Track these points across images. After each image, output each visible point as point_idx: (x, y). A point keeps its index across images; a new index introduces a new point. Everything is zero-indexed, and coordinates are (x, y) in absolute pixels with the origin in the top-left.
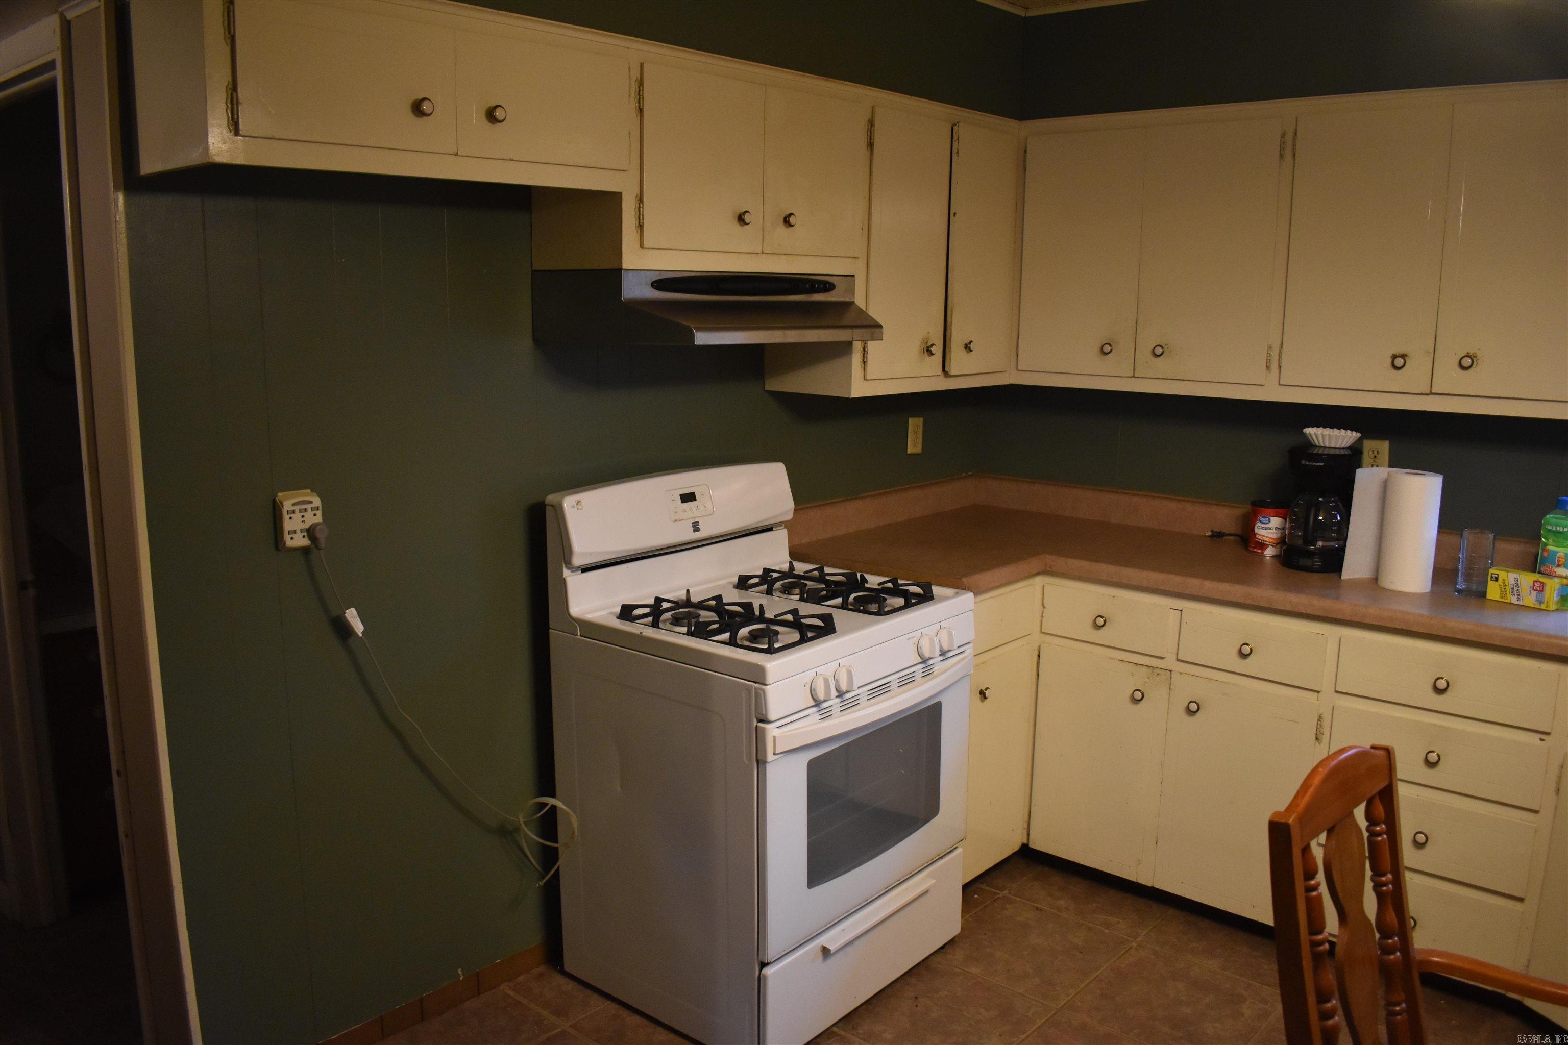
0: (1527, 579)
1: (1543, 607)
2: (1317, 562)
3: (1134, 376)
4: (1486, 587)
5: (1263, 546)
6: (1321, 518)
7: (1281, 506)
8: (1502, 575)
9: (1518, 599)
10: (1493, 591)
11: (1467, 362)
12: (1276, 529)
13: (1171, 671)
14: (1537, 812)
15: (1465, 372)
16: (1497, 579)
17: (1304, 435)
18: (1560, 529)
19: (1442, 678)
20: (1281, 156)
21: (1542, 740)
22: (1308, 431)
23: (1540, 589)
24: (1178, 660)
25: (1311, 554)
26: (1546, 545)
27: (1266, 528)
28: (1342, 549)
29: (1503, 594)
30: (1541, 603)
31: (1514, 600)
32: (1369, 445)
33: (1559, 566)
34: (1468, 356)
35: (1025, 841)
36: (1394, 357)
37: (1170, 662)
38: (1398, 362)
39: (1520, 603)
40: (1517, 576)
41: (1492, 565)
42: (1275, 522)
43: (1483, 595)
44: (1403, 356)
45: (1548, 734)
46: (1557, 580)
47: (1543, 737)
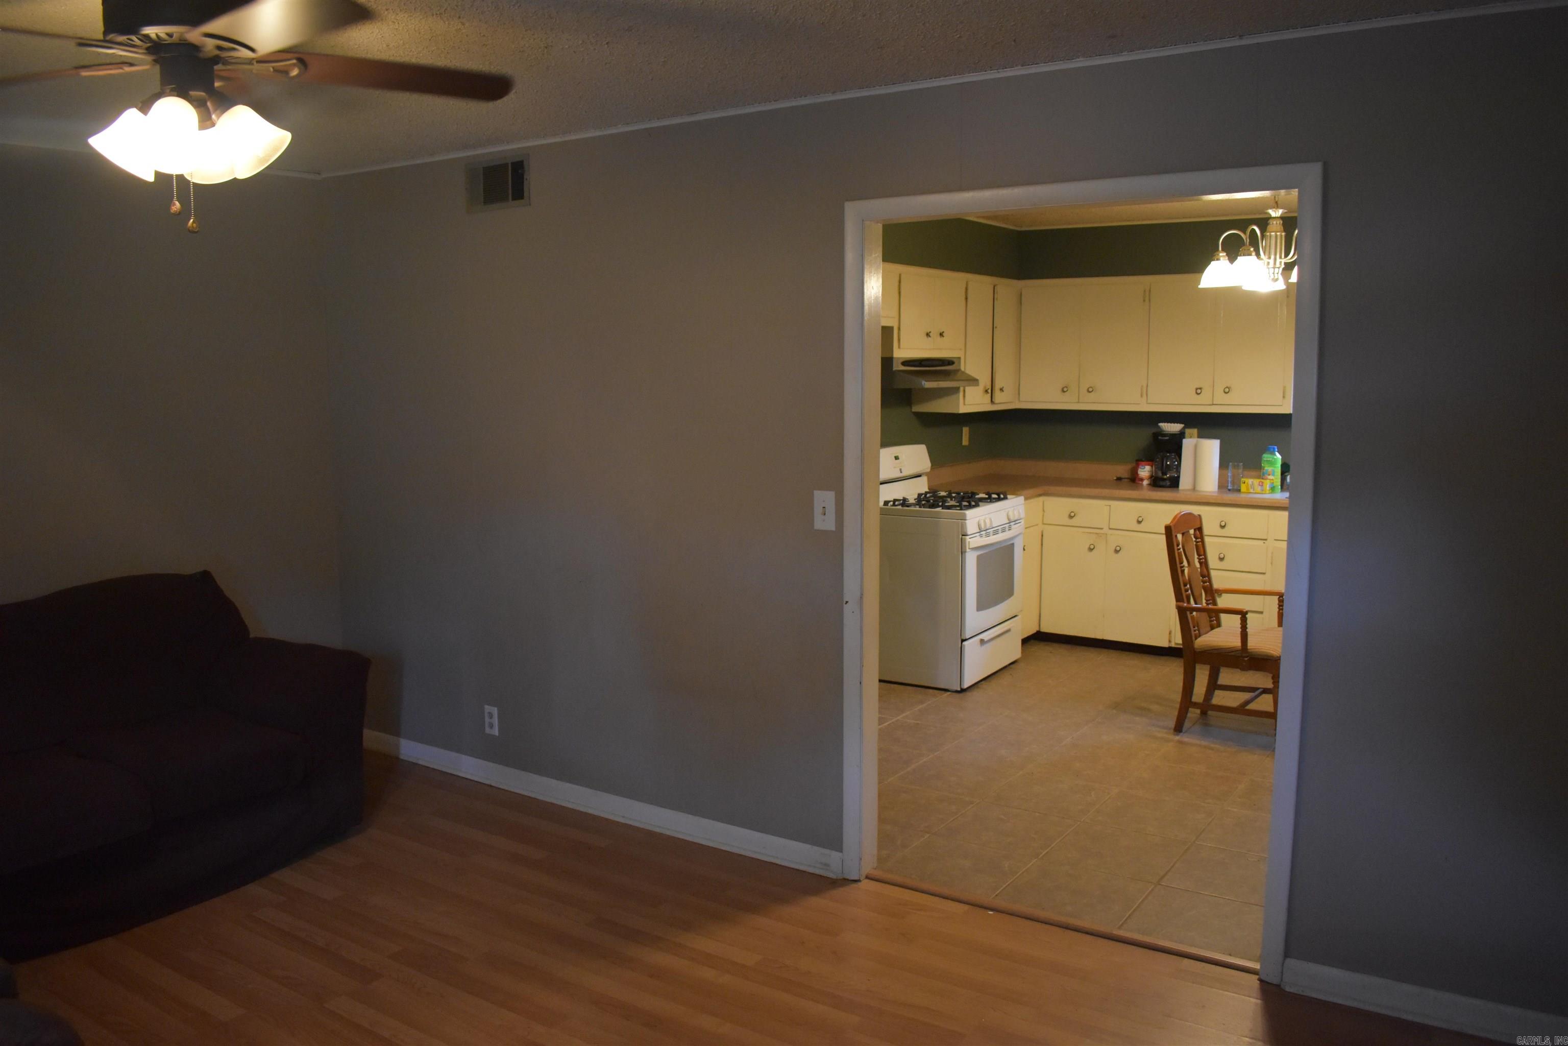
0: (1256, 482)
1: (1264, 492)
2: (1168, 483)
3: (1078, 402)
4: (1240, 487)
5: (1142, 480)
6: (1168, 463)
7: (1150, 460)
8: (1247, 480)
9: (1254, 490)
10: (1243, 488)
11: (1227, 390)
12: (1148, 471)
13: (1106, 534)
14: (1264, 574)
15: (1227, 395)
16: (1244, 483)
17: (1159, 427)
18: (1268, 459)
19: (1223, 521)
20: (1144, 301)
21: (1264, 543)
22: (1160, 424)
23: (1262, 485)
24: (1110, 529)
25: (1164, 480)
26: (1264, 467)
27: (1143, 471)
28: (1179, 477)
29: (1248, 489)
30: (1263, 490)
31: (1252, 491)
32: (1188, 431)
33: (1269, 475)
34: (1227, 387)
35: (1038, 629)
36: (1197, 389)
37: (1106, 530)
38: (1198, 391)
39: (1254, 492)
40: (1252, 480)
41: (1242, 477)
42: (1148, 468)
43: (1239, 491)
44: (1200, 389)
45: (1266, 540)
46: (1268, 481)
47: (1265, 541)
